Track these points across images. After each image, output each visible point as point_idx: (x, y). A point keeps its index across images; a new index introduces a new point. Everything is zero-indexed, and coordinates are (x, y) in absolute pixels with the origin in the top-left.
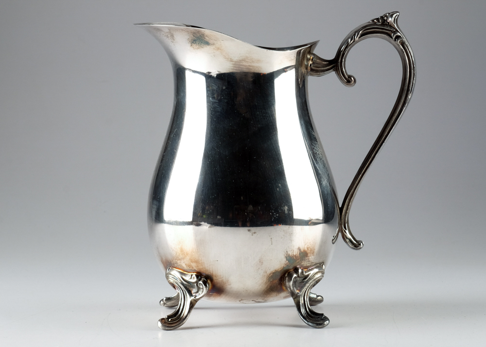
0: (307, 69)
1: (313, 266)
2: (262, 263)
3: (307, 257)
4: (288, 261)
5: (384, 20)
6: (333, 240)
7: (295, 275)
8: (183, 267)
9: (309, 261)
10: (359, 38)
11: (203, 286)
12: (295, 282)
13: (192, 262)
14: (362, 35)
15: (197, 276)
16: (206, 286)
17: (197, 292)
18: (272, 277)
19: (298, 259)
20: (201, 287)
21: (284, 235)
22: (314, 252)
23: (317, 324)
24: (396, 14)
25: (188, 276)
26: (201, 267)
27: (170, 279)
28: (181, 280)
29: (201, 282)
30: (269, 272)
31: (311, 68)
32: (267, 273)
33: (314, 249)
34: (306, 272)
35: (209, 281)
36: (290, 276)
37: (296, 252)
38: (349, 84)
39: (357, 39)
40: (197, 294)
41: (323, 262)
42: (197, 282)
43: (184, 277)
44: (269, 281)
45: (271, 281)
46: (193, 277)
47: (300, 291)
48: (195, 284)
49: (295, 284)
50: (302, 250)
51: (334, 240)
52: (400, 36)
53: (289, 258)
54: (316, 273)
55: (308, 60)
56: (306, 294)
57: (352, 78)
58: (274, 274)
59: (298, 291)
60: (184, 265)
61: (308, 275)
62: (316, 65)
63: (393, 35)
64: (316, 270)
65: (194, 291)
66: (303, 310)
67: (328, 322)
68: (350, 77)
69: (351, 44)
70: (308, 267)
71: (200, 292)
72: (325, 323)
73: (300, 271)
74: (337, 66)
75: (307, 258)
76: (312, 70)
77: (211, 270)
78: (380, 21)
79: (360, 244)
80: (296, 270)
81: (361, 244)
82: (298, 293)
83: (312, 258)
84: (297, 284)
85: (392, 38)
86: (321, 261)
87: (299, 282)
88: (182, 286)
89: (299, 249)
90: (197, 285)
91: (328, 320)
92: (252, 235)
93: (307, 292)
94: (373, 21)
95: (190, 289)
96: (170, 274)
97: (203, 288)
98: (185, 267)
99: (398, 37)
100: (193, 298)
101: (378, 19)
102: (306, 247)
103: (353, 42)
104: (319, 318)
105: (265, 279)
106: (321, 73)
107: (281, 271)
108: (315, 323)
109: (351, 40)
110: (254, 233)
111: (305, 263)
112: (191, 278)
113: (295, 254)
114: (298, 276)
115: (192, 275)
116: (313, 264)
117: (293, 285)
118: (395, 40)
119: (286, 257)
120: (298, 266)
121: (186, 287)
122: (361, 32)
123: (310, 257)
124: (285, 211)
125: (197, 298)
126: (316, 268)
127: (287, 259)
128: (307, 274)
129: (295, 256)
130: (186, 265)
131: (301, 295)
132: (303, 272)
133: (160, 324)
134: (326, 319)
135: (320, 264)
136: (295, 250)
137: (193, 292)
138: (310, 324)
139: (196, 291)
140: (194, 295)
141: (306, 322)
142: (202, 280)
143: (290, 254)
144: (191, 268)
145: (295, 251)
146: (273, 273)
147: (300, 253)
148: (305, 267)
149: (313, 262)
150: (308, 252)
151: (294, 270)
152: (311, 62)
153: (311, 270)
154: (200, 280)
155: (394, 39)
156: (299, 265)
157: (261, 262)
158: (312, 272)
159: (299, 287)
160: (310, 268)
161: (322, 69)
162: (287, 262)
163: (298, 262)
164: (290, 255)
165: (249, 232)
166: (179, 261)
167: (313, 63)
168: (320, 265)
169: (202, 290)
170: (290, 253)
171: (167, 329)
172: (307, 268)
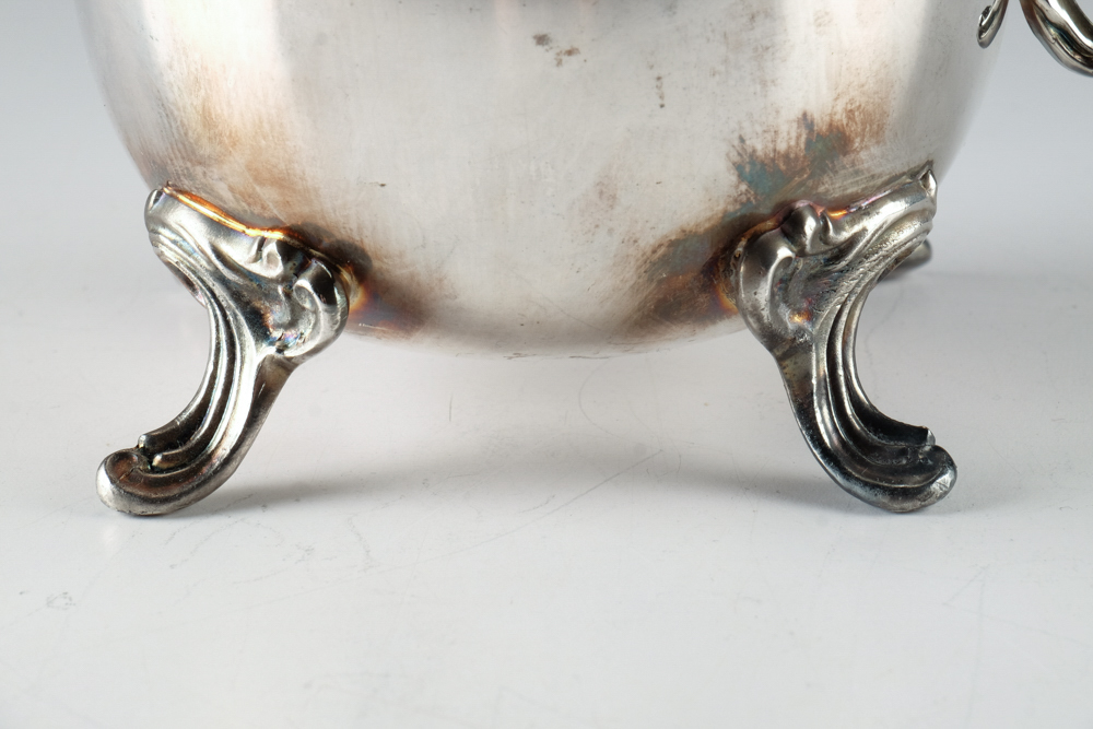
1: (879, 189)
2: (614, 197)
3: (845, 154)
4: (750, 183)
6: (982, 30)
7: (784, 252)
8: (221, 199)
9: (857, 173)
11: (313, 302)
12: (783, 285)
13: (258, 179)
15: (286, 251)
16: (329, 300)
17: (292, 324)
18: (664, 260)
19: (803, 170)
20: (307, 305)
21: (726, 61)
22: (881, 128)
23: (895, 494)
25: (245, 242)
26: (306, 210)
27: (163, 249)
28: (210, 262)
29: (304, 282)
30: (649, 240)
32: (642, 243)
33: (884, 114)
34: (839, 228)
35: (346, 276)
36: (760, 256)
37: (788, 138)
40: (291, 334)
41: (930, 163)
42: (286, 280)
43: (226, 248)
44: (650, 280)
45: (660, 282)
46: (265, 251)
47: (811, 316)
48: (280, 289)
49: (785, 290)
50: (821, 124)
51: (989, 32)
53: (752, 168)
54: (896, 224)
56: (841, 326)
58: (678, 246)
59: (797, 319)
60: (223, 190)
61: (852, 242)
64: (893, 209)
65: (276, 314)
66: (823, 417)
67: (947, 478)
70: (855, 198)
71: (305, 328)
72: (935, 486)
73: (810, 225)
75: (846, 160)
77: (353, 225)
80: (790, 225)
82: (800, 331)
83: (873, 159)
84: (796, 288)
86: (918, 159)
87: (805, 276)
88: (219, 290)
89: (806, 121)
90: (288, 295)
91: (951, 464)
92: (559, 63)
93: (844, 318)
95: (257, 304)
96: (165, 225)
97: (315, 312)
98: (231, 202)
100: (271, 351)
102: (840, 107)
104: (903, 452)
105: (630, 274)
107: (710, 231)
108: (884, 489)
110: (570, 53)
111: (835, 185)
112: (258, 257)
113: (782, 147)
114: (801, 253)
115: (262, 243)
116: (879, 182)
117: (773, 294)
119: (739, 168)
120: (800, 205)
121: (236, 295)
123: (863, 155)
125: (288, 353)
126: (893, 196)
127: (741, 176)
128: (845, 235)
129: (786, 156)
130: (231, 189)
131: (815, 339)
132: (826, 228)
133: (105, 485)
134: (940, 460)
135: (913, 174)
136: (784, 128)
137: (271, 319)
138: (858, 489)
139: (287, 318)
140: (276, 334)
141: (839, 478)
142: (310, 272)
143: (759, 147)
144: (257, 210)
145: (783, 134)
146: (673, 244)
147: (808, 143)
148: (836, 200)
149: (877, 171)
150: (854, 128)
151: (779, 224)
153: (866, 212)
154: (300, 270)
156: (805, 196)
157: (606, 193)
158: (871, 224)
159: (805, 296)
160: (864, 204)
162: (743, 187)
163: (802, 184)
164: (760, 153)
165: (541, 49)
166: (199, 170)
168: (913, 182)
169: (312, 319)
170: (759, 145)
171: (139, 509)
172: (845, 204)
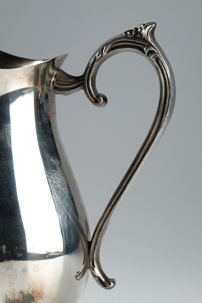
0: (49, 86)
5: (138, 32)
6: (77, 276)
10: (108, 52)
14: (111, 49)
21: (1, 278)
22: (42, 296)
24: (151, 26)
31: (54, 86)
38: (97, 104)
39: (105, 54)
50: (26, 293)
51: (79, 277)
52: (154, 51)
55: (51, 76)
57: (101, 98)
62: (60, 82)
63: (146, 50)
68: (98, 96)
69: (99, 59)
74: (84, 84)
76: (55, 88)
78: (133, 33)
79: (110, 284)
81: (112, 283)
85: (144, 53)
89: (21, 292)
94: (126, 33)
99: (151, 52)
101: (131, 31)
102: (30, 290)
103: (101, 57)
106: (66, 92)
109: (98, 55)
113: (16, 298)
118: (148, 56)
119: (6, 302)
122: (109, 46)
123: (38, 301)
124: (2, 250)
129: (18, 300)
136: (16, 294)
143: (11, 298)
147: (23, 298)
150: (35, 295)
152: (53, 79)
155: (146, 54)
161: (67, 87)
167: (57, 80)
